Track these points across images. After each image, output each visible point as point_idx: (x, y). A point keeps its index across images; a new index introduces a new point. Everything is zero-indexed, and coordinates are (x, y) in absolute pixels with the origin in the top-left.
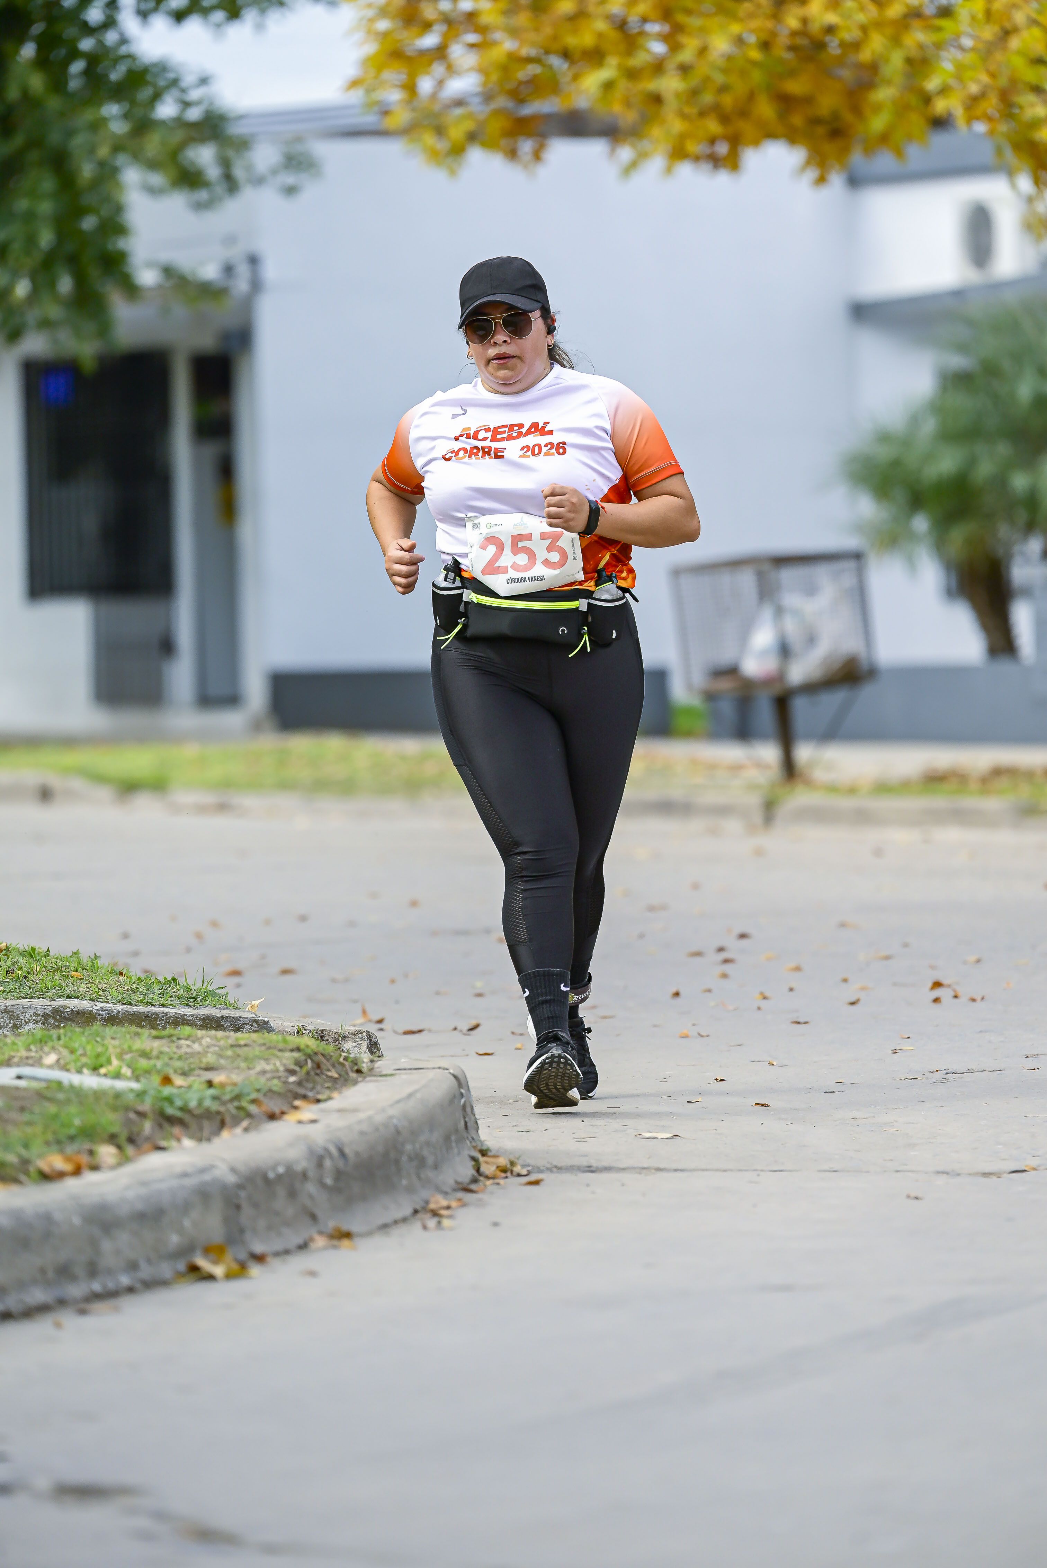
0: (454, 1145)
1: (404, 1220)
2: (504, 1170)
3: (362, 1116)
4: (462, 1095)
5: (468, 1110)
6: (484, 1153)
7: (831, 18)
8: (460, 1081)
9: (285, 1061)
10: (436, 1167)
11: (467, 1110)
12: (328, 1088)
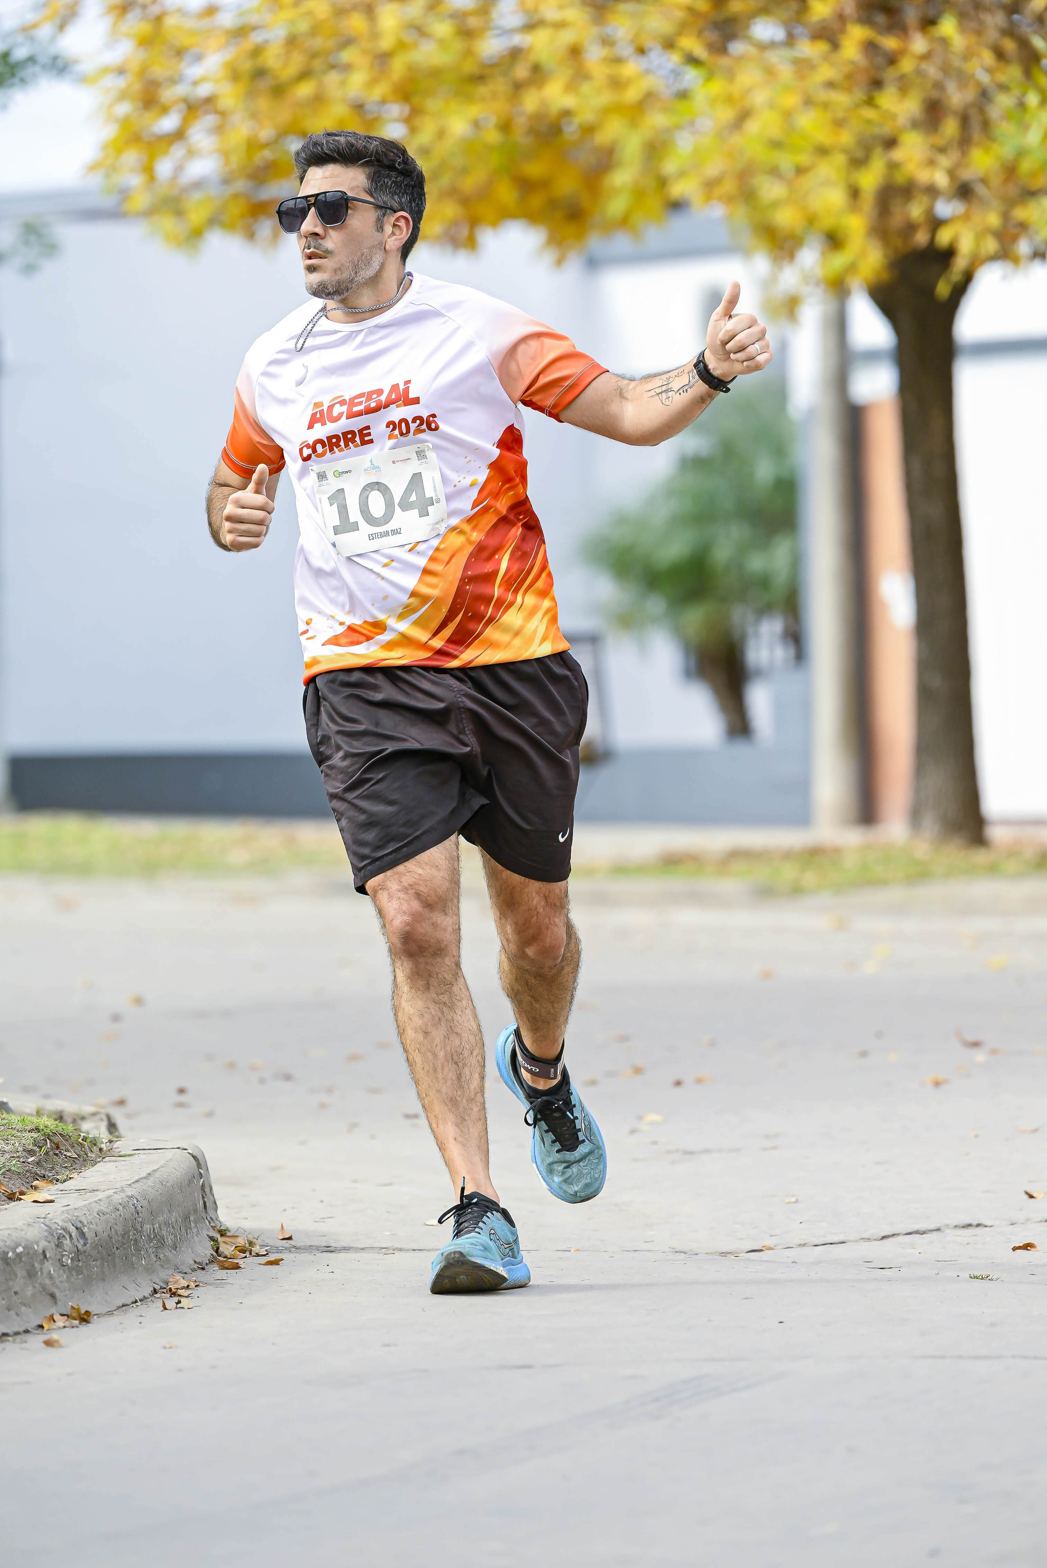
0: (193, 1225)
1: (143, 1300)
2: (243, 1250)
3: (100, 1195)
4: (201, 1175)
5: (207, 1190)
6: (222, 1233)
7: (568, 101)
8: (198, 1161)
9: (24, 1142)
10: (175, 1248)
11: (205, 1190)
12: (66, 1167)
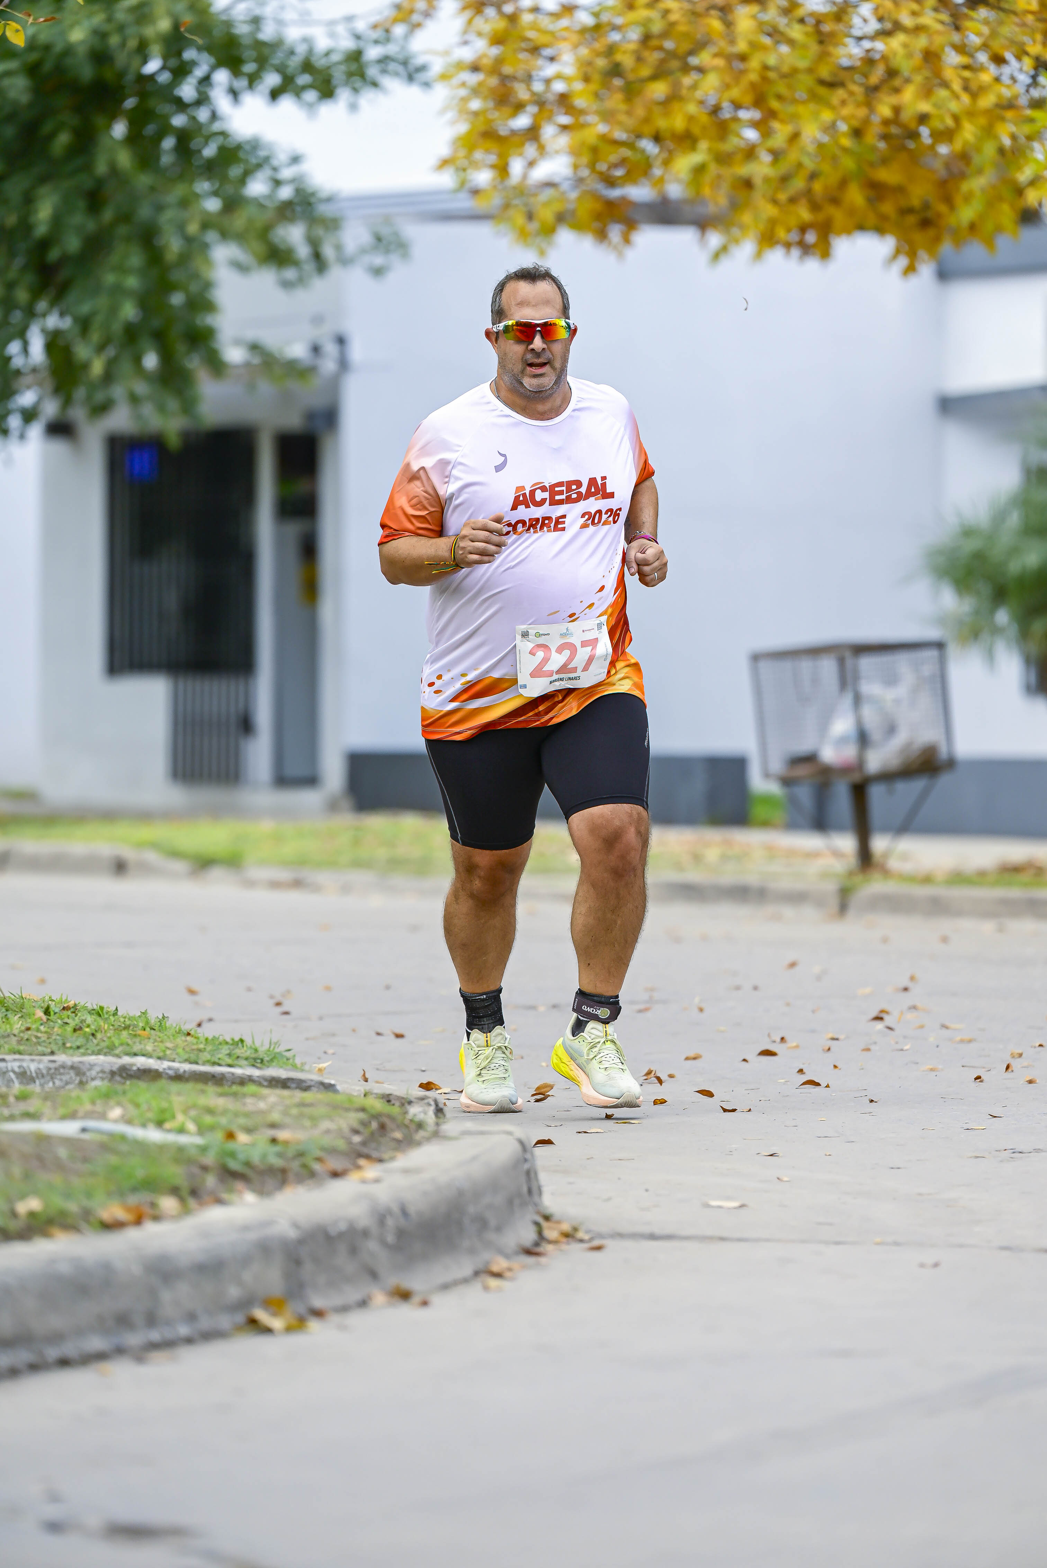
0: (517, 1209)
1: (465, 1281)
2: (567, 1235)
3: (426, 1176)
4: (526, 1160)
6: (547, 1218)
8: (525, 1147)
9: (349, 1121)
10: (499, 1229)
11: (531, 1175)
12: (392, 1148)
